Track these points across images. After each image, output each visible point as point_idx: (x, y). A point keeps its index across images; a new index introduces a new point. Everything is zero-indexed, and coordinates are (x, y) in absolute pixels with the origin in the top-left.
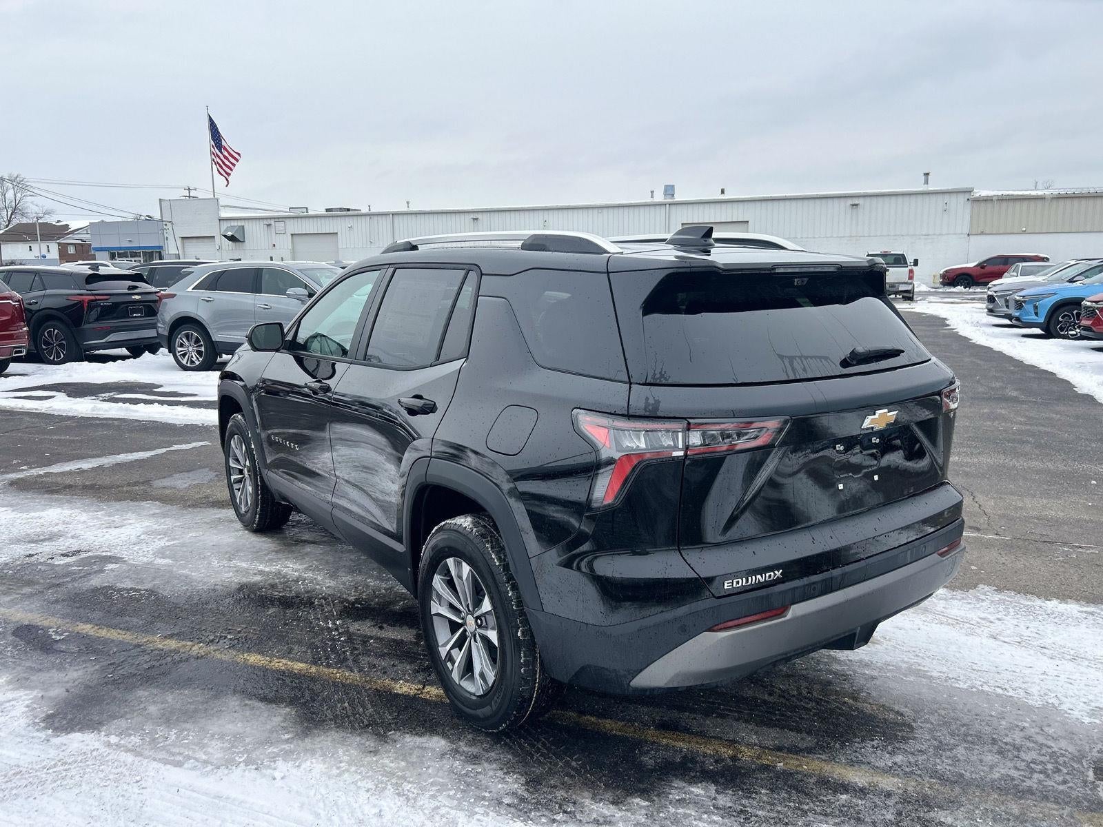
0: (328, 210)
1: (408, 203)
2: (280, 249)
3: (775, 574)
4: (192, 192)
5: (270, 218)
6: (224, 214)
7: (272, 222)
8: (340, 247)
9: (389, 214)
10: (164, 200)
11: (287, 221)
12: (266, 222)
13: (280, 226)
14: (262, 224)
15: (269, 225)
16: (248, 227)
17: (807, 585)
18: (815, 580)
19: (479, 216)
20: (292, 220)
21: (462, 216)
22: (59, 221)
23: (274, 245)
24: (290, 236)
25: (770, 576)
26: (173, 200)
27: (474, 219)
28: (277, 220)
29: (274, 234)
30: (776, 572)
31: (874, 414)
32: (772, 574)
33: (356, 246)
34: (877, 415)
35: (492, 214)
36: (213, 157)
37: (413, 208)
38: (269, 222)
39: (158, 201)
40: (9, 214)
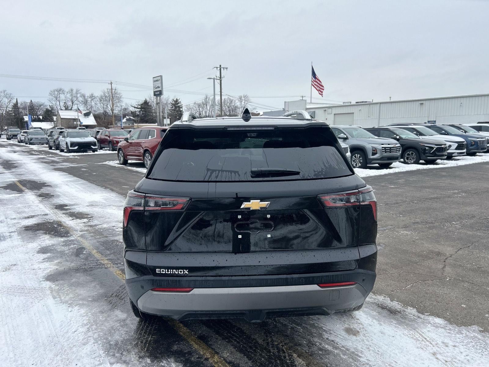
0: (356, 103)
1: (390, 98)
2: (329, 120)
3: (184, 272)
4: (303, 98)
5: (326, 107)
6: (308, 107)
7: (327, 109)
8: (355, 119)
9: (378, 103)
10: (287, 102)
11: (333, 108)
12: (324, 109)
13: (330, 110)
14: (322, 110)
15: (325, 110)
16: (317, 111)
17: (204, 280)
18: (209, 279)
19: (424, 102)
20: (335, 108)
21: (415, 102)
22: (257, 112)
23: (327, 119)
24: (333, 115)
25: (181, 272)
26: (290, 102)
27: (421, 104)
28: (329, 108)
29: (327, 114)
30: (185, 271)
31: (250, 202)
32: (182, 271)
33: (362, 118)
34: (251, 202)
35: (431, 101)
36: (312, 83)
37: (392, 100)
38: (325, 109)
39: (284, 103)
40: (242, 110)
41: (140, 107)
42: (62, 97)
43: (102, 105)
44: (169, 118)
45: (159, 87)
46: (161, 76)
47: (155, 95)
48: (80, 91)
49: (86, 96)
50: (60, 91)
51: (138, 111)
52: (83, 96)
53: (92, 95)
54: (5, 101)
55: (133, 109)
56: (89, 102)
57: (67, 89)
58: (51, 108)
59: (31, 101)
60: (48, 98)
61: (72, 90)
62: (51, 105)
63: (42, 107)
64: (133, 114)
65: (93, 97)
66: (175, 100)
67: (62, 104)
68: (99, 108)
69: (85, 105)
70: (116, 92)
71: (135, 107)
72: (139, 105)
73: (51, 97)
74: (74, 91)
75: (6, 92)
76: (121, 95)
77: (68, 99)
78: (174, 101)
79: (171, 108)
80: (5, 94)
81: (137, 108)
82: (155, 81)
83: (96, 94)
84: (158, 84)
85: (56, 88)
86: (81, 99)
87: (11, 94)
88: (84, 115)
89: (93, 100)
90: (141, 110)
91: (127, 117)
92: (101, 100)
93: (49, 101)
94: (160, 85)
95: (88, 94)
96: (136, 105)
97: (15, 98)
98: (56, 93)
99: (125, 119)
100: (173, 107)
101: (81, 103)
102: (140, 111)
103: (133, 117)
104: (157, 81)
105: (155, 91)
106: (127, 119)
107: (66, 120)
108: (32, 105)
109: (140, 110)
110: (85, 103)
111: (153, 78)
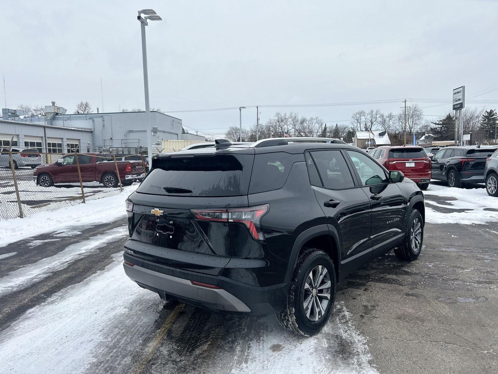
34: (155, 210)
41: (441, 123)
42: (363, 118)
43: (400, 123)
44: (470, 133)
45: (459, 100)
46: (463, 87)
47: (454, 109)
48: (380, 112)
49: (385, 116)
50: (362, 113)
51: (439, 127)
52: (382, 116)
53: (391, 114)
54: (316, 127)
55: (433, 126)
56: (387, 121)
57: (367, 112)
58: (352, 130)
59: (337, 124)
60: (351, 121)
61: (372, 112)
62: (353, 127)
63: (346, 129)
64: (433, 130)
65: (392, 117)
66: (489, 111)
67: (363, 126)
68: (396, 126)
69: (383, 125)
70: (416, 109)
71: (436, 124)
72: (441, 121)
73: (353, 120)
74: (374, 113)
75: (317, 119)
76: (421, 112)
77: (368, 121)
78: (487, 112)
79: (483, 121)
80: (317, 121)
81: (438, 124)
82: (455, 93)
83: (394, 114)
84: (460, 96)
85: (358, 111)
86: (379, 119)
87: (321, 120)
88: (379, 135)
89: (391, 119)
90: (443, 126)
91: (426, 135)
92: (400, 119)
93: (351, 124)
94: (461, 97)
95: (386, 114)
96: (438, 121)
97: (324, 123)
98: (358, 115)
99: (424, 136)
100: (485, 119)
101: (379, 123)
102: (441, 128)
103: (433, 135)
104: (458, 93)
105: (454, 104)
106: (425, 137)
107: (361, 140)
108: (337, 129)
109: (441, 126)
110: (383, 123)
111: (454, 90)
